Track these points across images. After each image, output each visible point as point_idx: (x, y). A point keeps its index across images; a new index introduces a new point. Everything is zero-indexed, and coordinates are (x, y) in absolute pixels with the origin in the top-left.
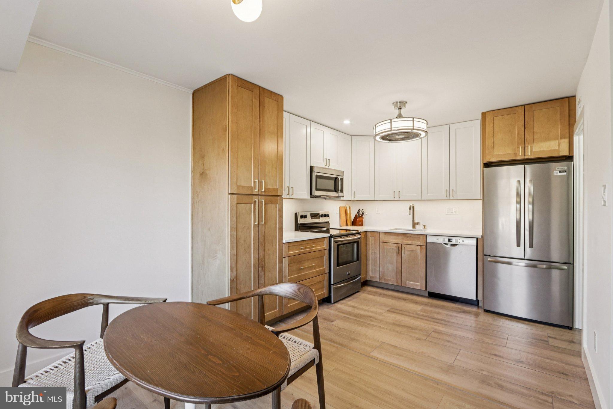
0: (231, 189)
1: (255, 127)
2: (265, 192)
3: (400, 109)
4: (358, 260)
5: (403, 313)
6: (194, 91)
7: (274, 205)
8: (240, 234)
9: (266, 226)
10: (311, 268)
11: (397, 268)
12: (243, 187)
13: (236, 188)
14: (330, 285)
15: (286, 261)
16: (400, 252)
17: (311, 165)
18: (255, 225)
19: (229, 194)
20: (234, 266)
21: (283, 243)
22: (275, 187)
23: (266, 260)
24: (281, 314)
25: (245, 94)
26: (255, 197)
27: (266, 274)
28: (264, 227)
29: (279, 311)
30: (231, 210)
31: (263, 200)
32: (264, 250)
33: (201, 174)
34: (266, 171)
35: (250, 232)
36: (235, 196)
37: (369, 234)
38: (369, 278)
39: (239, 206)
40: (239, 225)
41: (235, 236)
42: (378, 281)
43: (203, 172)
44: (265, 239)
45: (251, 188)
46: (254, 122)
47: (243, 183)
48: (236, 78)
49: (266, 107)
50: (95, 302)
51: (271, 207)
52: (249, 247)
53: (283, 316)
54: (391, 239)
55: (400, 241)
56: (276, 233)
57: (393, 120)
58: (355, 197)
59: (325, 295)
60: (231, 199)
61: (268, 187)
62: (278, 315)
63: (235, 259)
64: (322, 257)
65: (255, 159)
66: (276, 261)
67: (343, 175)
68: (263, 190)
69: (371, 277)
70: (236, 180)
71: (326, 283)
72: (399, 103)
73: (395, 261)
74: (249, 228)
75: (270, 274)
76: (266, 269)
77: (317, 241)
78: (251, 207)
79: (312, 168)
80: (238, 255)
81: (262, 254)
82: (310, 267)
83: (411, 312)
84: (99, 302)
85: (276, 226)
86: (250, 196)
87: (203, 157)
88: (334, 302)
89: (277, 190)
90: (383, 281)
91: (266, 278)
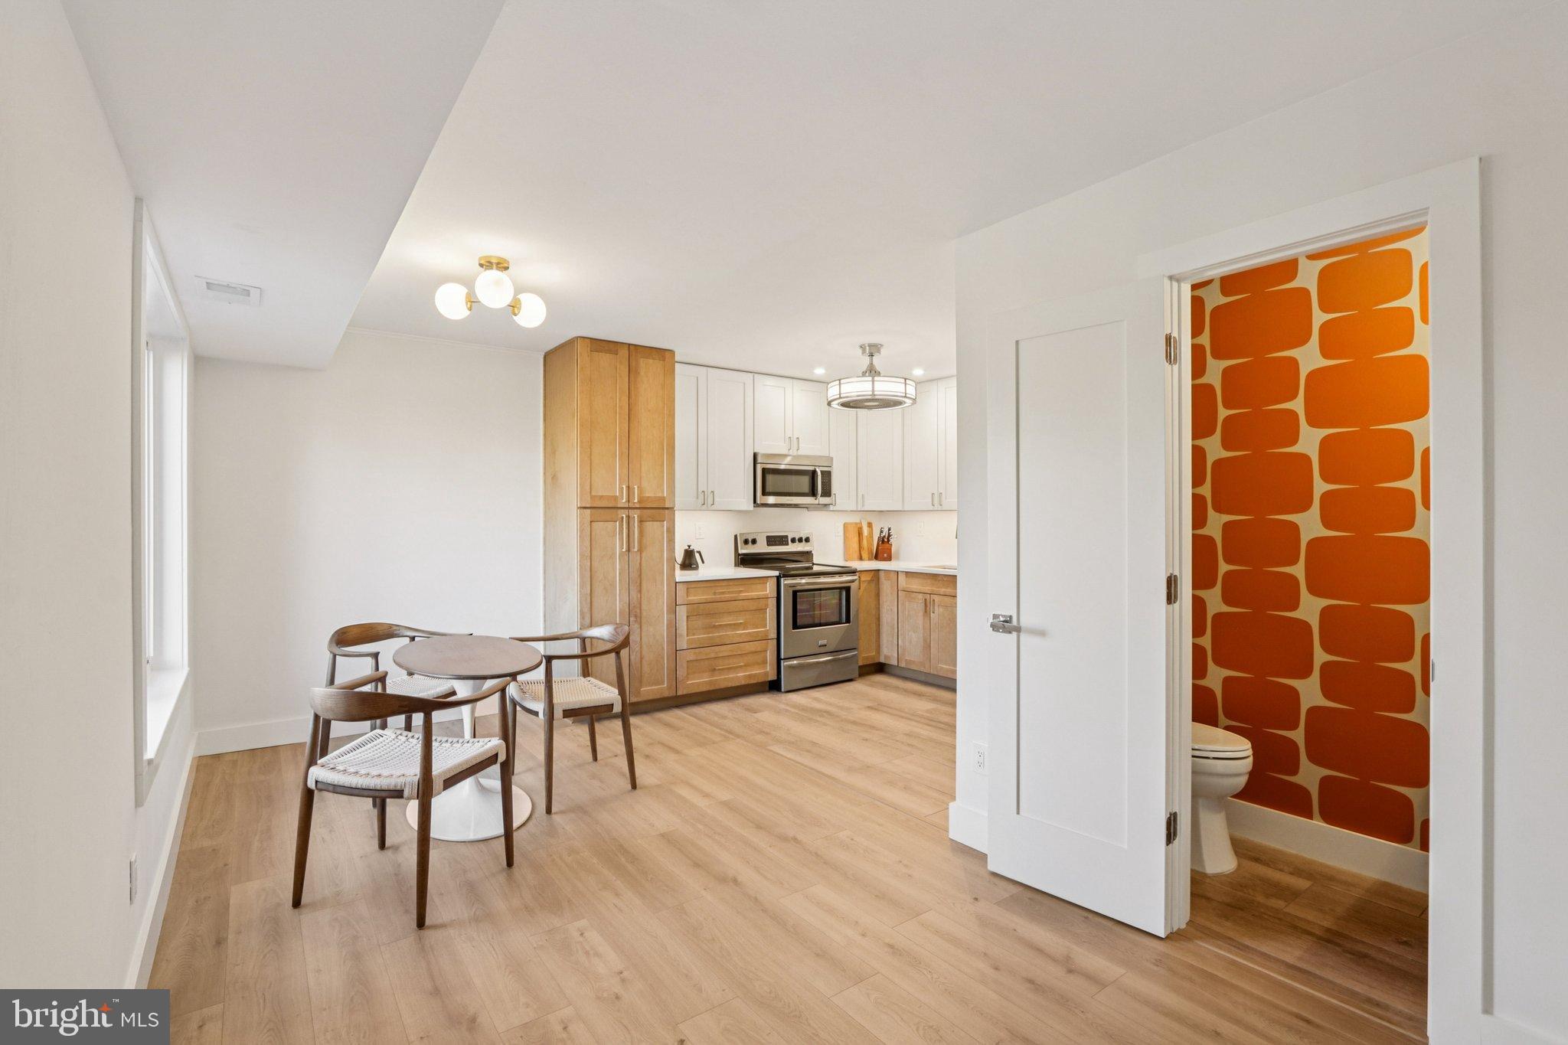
0: (581, 499)
1: (621, 407)
2: (639, 502)
3: (872, 355)
4: (848, 621)
5: (890, 711)
6: (546, 353)
7: (658, 523)
8: (595, 564)
9: (644, 554)
10: (736, 626)
11: (925, 640)
12: (601, 497)
13: (589, 499)
14: (779, 660)
15: (682, 612)
16: (928, 608)
17: (755, 451)
18: (621, 554)
19: (578, 508)
20: (586, 610)
21: (676, 582)
22: (660, 495)
23: (644, 607)
24: (673, 694)
25: (605, 359)
26: (622, 511)
27: (644, 628)
28: (638, 558)
29: (669, 687)
30: (582, 531)
31: (636, 516)
32: (640, 591)
33: (553, 478)
34: (643, 469)
35: (614, 564)
36: (589, 511)
37: (882, 574)
38: (882, 660)
39: (594, 524)
40: (594, 553)
41: (589, 569)
42: (895, 663)
43: (554, 476)
44: (640, 575)
45: (615, 498)
46: (620, 400)
47: (601, 490)
48: (588, 341)
49: (642, 373)
50: (401, 634)
51: (651, 527)
52: (613, 585)
53: (677, 697)
54: (915, 585)
55: (927, 589)
56: (663, 565)
57: (842, 381)
58: (863, 506)
59: (768, 676)
60: (581, 514)
61: (647, 495)
62: (666, 694)
63: (589, 600)
64: (763, 610)
65: (621, 454)
66: (663, 609)
67: (832, 464)
68: (636, 501)
69: (886, 657)
70: (589, 487)
71: (770, 656)
72: (867, 348)
73: (921, 627)
74: (612, 557)
75: (651, 629)
76: (644, 621)
77: (752, 581)
78: (616, 526)
79: (755, 456)
80: (593, 595)
81: (635, 597)
82: (734, 624)
83: (906, 710)
84: (405, 634)
85: (662, 555)
86: (615, 510)
87: (554, 452)
88: (786, 690)
89: (663, 499)
90: (903, 665)
91: (643, 634)
